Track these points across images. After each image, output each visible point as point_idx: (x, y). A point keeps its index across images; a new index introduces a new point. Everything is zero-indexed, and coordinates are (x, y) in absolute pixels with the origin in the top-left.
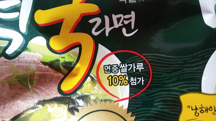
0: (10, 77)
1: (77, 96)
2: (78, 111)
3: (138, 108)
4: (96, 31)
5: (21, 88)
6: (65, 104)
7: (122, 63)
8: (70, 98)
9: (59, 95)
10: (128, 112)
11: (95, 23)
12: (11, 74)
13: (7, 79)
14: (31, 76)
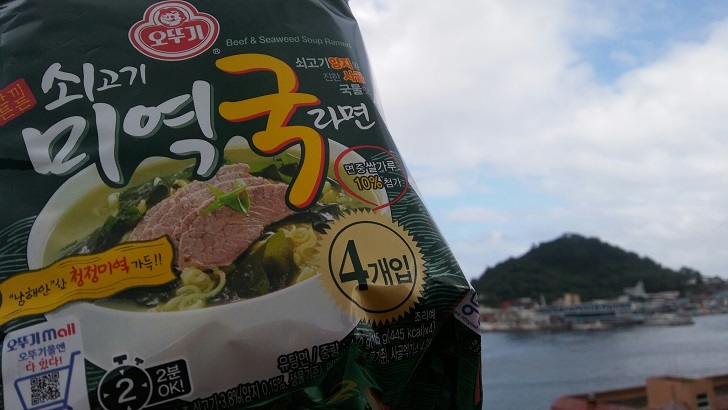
0: (212, 202)
1: (320, 208)
2: (329, 227)
3: (404, 215)
4: (320, 123)
5: (232, 215)
6: (307, 222)
7: (368, 161)
8: (310, 212)
9: (292, 212)
10: (394, 222)
11: (317, 114)
12: (212, 199)
13: (207, 206)
14: (241, 194)
